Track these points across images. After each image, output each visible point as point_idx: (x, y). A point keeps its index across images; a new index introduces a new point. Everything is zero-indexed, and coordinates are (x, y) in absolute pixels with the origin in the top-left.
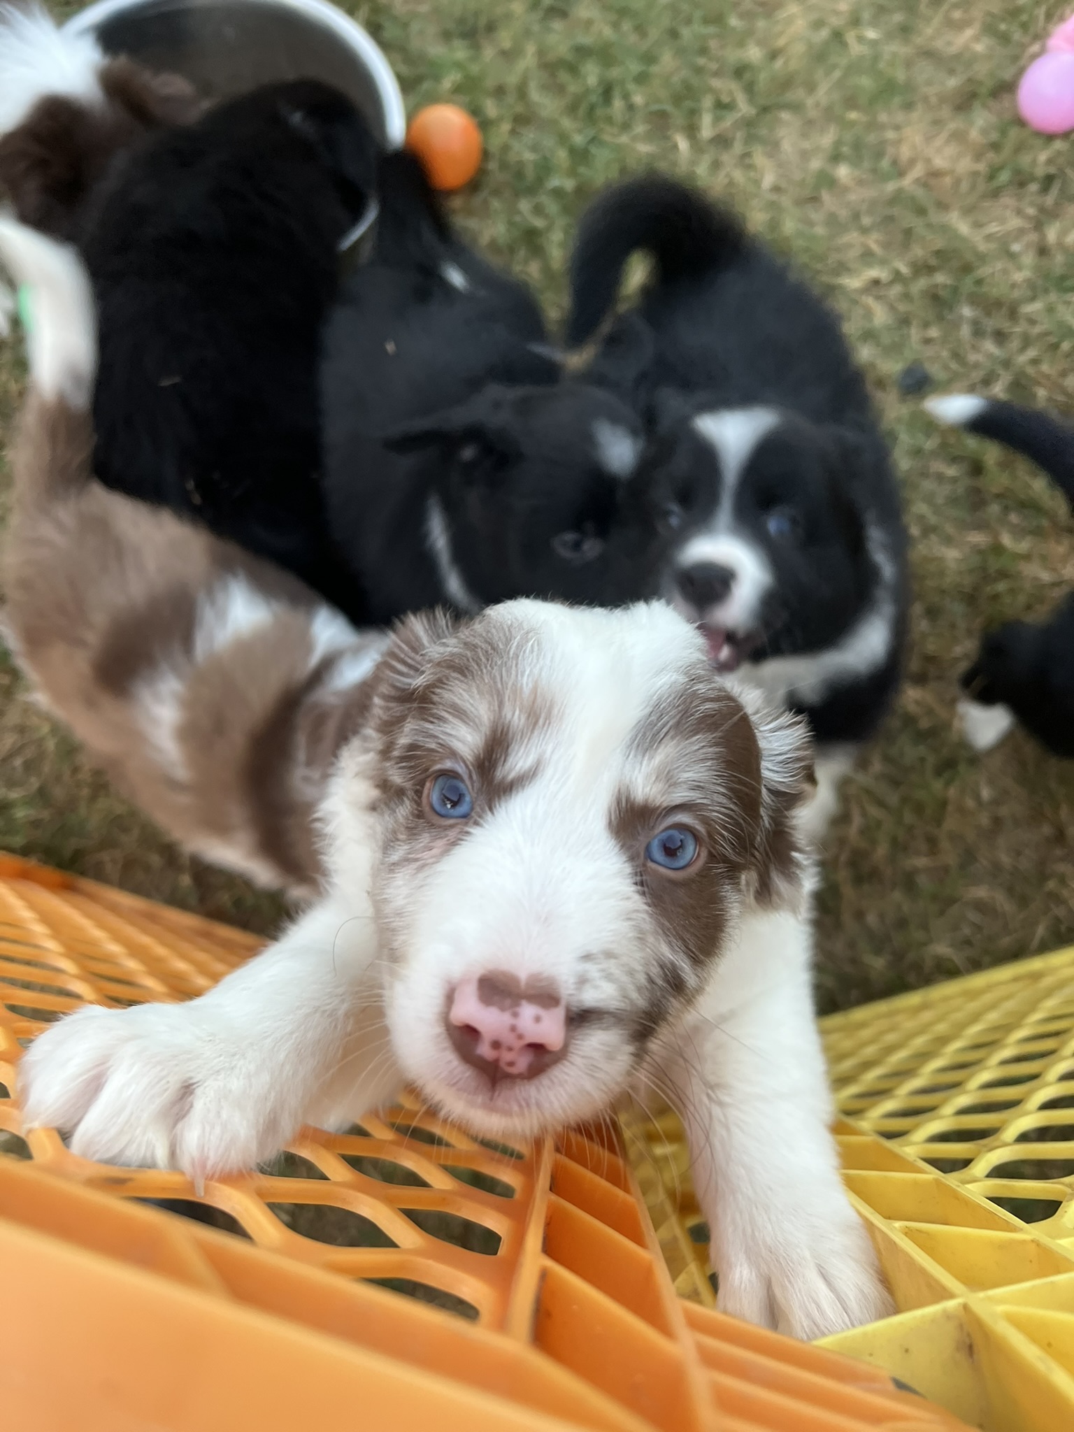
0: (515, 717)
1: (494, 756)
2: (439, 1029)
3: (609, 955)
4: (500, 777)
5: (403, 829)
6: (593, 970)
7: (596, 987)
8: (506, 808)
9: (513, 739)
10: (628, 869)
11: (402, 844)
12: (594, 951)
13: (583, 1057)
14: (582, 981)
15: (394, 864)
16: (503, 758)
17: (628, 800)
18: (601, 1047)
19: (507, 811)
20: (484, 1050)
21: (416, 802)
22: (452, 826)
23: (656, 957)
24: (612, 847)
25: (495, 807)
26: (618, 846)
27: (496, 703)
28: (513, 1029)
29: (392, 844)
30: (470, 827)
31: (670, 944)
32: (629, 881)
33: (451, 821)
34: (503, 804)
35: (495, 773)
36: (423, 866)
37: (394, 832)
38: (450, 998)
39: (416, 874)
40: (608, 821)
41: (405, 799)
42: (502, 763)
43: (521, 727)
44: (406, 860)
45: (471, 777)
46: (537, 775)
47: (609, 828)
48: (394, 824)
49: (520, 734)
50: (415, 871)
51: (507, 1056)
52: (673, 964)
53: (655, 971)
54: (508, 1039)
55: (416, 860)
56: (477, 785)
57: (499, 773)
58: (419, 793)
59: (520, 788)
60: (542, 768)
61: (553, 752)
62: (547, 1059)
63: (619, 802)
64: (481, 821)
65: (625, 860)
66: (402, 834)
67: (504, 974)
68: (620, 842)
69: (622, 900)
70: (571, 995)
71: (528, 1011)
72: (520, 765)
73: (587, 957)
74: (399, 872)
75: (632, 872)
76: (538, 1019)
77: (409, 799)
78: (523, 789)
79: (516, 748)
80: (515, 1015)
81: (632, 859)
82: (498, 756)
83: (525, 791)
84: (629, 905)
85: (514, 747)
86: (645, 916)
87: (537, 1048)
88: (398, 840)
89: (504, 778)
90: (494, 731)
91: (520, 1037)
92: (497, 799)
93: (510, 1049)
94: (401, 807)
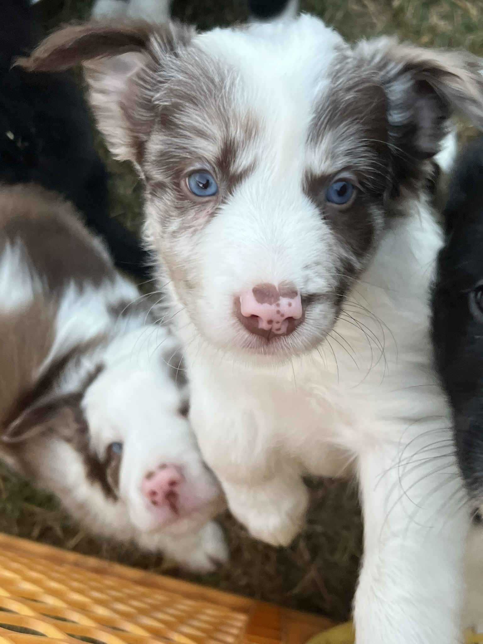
0: (237, 134)
1: (228, 159)
2: (234, 321)
3: (317, 264)
4: (233, 172)
5: (173, 209)
6: (310, 273)
7: (314, 282)
8: (240, 191)
9: (238, 147)
10: (317, 212)
11: (176, 218)
12: (309, 263)
13: (312, 319)
14: (307, 280)
15: (174, 232)
16: (233, 160)
17: (312, 175)
18: (321, 313)
19: (241, 192)
20: (263, 325)
21: (176, 190)
22: (207, 202)
23: (339, 257)
24: (307, 202)
25: (233, 191)
26: (310, 201)
27: (224, 126)
28: (278, 312)
29: (167, 220)
30: (219, 205)
31: (343, 248)
32: (319, 218)
33: (207, 199)
34: (237, 188)
35: (230, 169)
36: (195, 231)
37: (166, 212)
38: (237, 302)
39: (191, 237)
40: (302, 188)
41: (167, 190)
42: (233, 164)
43: (241, 140)
44: (183, 228)
45: (215, 171)
46: (255, 168)
47: (304, 192)
48: (164, 206)
49: (242, 144)
50: (191, 235)
51: (276, 326)
52: (346, 258)
53: (339, 264)
54: (277, 318)
55: (190, 227)
56: (219, 176)
57: (232, 169)
58: (178, 185)
59: (246, 178)
60: (257, 163)
61: (263, 152)
62: (296, 323)
63: (307, 177)
64: (226, 201)
65: (315, 207)
66: (172, 212)
67: (265, 284)
68: (311, 198)
69: (317, 230)
70: (302, 288)
71: (284, 301)
72: (244, 163)
73: (307, 267)
74: (180, 237)
75: (320, 213)
76: (290, 305)
77: (170, 189)
78: (248, 178)
79: (241, 152)
80: (278, 305)
81: (318, 206)
82: (230, 159)
83: (250, 178)
84: (321, 232)
85: (239, 153)
86: (330, 236)
87: (290, 319)
88: (172, 216)
89: (235, 172)
90: (225, 144)
91: (282, 315)
92: (234, 187)
93: (278, 322)
94: (166, 195)
